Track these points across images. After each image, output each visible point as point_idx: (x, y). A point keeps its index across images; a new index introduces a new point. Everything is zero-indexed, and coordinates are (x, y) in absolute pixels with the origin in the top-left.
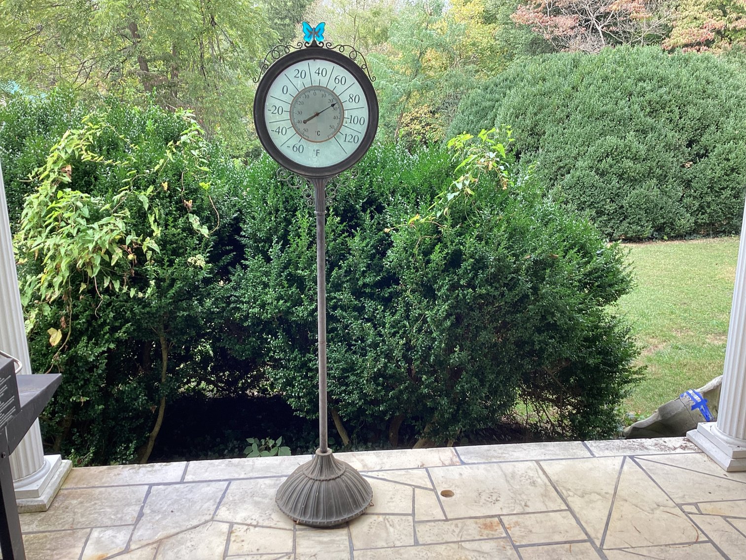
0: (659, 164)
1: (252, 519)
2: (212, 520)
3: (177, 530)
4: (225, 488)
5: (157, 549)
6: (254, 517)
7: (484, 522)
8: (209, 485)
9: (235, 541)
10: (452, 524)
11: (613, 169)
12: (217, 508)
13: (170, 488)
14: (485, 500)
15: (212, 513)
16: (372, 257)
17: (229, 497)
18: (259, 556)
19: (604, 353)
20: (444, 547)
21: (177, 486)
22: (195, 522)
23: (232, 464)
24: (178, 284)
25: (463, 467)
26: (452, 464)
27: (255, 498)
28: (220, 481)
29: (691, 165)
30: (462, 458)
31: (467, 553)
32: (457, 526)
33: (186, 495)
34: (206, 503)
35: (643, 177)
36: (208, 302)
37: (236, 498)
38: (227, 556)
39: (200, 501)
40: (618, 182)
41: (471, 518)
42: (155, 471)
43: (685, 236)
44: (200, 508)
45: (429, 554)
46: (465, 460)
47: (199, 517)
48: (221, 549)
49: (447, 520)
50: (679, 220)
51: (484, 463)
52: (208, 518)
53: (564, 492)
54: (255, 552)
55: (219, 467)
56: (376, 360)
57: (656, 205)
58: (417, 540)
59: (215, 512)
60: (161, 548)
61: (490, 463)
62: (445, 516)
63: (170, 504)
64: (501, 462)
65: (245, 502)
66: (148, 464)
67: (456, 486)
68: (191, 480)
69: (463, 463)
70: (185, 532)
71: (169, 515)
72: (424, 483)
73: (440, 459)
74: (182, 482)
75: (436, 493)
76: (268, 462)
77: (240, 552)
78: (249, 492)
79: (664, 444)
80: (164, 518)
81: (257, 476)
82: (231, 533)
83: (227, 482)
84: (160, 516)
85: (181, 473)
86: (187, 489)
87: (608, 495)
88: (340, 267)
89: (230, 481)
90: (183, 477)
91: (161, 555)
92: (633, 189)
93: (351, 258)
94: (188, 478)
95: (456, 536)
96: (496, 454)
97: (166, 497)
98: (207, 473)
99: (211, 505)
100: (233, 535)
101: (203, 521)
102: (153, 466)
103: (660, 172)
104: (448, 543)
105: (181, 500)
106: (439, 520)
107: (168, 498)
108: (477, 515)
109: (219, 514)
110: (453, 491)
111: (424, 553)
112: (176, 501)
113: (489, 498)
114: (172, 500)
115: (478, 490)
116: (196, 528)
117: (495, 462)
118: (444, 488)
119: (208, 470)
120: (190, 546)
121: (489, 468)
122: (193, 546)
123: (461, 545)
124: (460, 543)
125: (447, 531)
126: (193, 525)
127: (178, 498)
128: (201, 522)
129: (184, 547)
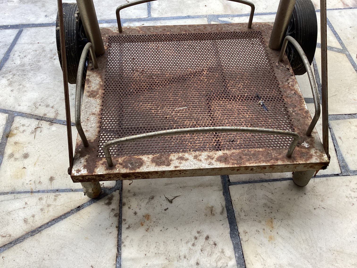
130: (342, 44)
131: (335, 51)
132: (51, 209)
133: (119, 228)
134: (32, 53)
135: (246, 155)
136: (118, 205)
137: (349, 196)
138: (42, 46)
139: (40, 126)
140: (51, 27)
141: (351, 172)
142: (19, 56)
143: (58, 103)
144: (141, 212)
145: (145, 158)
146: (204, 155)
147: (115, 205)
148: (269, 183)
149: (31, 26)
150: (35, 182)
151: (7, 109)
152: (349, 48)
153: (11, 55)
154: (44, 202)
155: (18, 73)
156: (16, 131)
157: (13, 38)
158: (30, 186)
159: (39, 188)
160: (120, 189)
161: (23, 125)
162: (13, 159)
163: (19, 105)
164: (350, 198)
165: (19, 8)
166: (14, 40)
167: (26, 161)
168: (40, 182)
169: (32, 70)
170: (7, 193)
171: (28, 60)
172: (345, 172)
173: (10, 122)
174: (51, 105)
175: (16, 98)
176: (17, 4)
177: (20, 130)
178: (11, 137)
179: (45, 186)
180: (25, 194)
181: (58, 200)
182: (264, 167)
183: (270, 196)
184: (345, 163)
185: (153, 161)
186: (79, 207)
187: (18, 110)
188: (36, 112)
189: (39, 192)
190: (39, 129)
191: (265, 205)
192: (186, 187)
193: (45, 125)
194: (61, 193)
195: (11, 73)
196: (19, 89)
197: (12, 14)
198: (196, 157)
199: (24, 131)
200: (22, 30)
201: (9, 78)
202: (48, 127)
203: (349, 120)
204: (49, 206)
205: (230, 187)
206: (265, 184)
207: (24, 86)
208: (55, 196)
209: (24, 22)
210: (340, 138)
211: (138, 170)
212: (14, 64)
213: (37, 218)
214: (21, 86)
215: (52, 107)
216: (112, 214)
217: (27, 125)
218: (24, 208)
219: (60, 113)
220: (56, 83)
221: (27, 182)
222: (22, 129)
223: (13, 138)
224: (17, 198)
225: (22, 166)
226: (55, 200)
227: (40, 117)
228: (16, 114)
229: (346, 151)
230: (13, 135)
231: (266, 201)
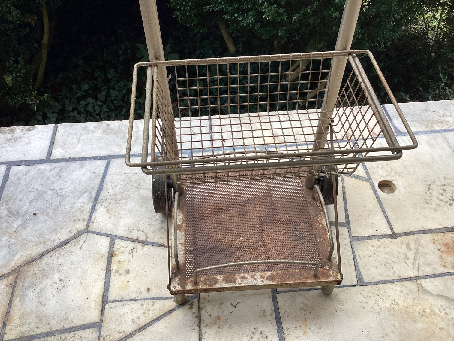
1: (139, 230)
2: (87, 230)
3: (40, 249)
4: (102, 172)
5: (13, 285)
6: (141, 226)
7: (445, 240)
8: (82, 167)
9: (117, 272)
10: (402, 243)
12: (93, 208)
13: (34, 170)
14: (438, 198)
15: (86, 217)
17: (108, 190)
18: (150, 302)
20: (397, 287)
21: (42, 167)
22: (64, 235)
23: (111, 129)
27: (141, 191)
28: (96, 158)
30: (396, 122)
31: (431, 300)
32: (408, 246)
33: (53, 183)
34: (78, 199)
37: (117, 189)
38: (107, 302)
39: (71, 196)
41: (425, 232)
42: (15, 140)
44: (71, 208)
46: (400, 128)
47: (70, 225)
48: (100, 285)
49: (394, 236)
51: (425, 133)
52: (81, 226)
54: (145, 295)
55: (95, 135)
58: (360, 274)
59: (91, 216)
60: (20, 284)
61: (432, 132)
62: (391, 228)
63: (32, 200)
64: (445, 131)
65: (129, 197)
66: (8, 128)
67: (396, 174)
68: (60, 157)
69: (398, 133)
70: (51, 254)
71: (30, 220)
74: (48, 160)
75: (372, 185)
77: (125, 294)
78: (133, 179)
80: (24, 226)
82: (112, 257)
83: (106, 162)
84: (19, 222)
85: (47, 144)
86: (54, 172)
89: (108, 159)
90: (50, 153)
91: (19, 298)
94: (57, 153)
95: (412, 267)
96: (437, 118)
97: (27, 186)
98: (80, 145)
100: (115, 259)
101: (74, 232)
102: (13, 131)
104: (402, 280)
105: (46, 192)
106: (384, 236)
107: (30, 190)
108: (433, 227)
109: (96, 220)
110: (394, 182)
111: (374, 301)
112: (40, 195)
113: (442, 195)
114: (35, 193)
115: (426, 181)
116: (65, 245)
117: (438, 131)
118: (382, 176)
119: (82, 138)
120: (58, 281)
121: (433, 142)
122: (61, 280)
123: (421, 284)
124: (419, 281)
125: (398, 257)
126: (61, 240)
127: (43, 189)
128: (73, 234)
129: (48, 282)
131: (362, 180)
132: (150, 312)
133: (199, 326)
134: (121, 183)
135: (286, 275)
136: (197, 309)
137: (361, 301)
138: (128, 176)
139: (135, 247)
140: (134, 158)
141: (365, 283)
142: (111, 186)
143: (146, 227)
144: (214, 315)
145: (218, 277)
146: (258, 275)
147: (195, 309)
148: (305, 291)
149: (117, 157)
150: (137, 292)
151: (108, 233)
152: (372, 177)
153: (104, 184)
154: (145, 307)
155: (112, 202)
156: (117, 252)
157: (103, 168)
158: (133, 295)
159: (140, 296)
160: (198, 297)
161: (122, 247)
162: (118, 274)
163: (117, 230)
164: (362, 303)
165: (104, 139)
166: (105, 171)
167: (128, 276)
168: (140, 292)
169: (123, 199)
170: (118, 301)
171: (118, 189)
172: (360, 283)
173: (112, 244)
174: (142, 229)
175: (114, 224)
176: (101, 135)
177: (120, 250)
178: (114, 256)
179: (144, 295)
180: (130, 301)
181: (155, 306)
182: (299, 284)
183: (306, 302)
184: (361, 276)
185: (224, 279)
186: (170, 311)
187: (117, 234)
188: (131, 236)
189: (140, 299)
190: (135, 249)
191: (302, 308)
192: (245, 295)
193: (139, 246)
194: (156, 300)
195: (107, 202)
196: (115, 216)
197: (99, 146)
198: (252, 277)
199: (123, 252)
200: (110, 161)
201: (106, 206)
202: (142, 248)
203: (367, 241)
204: (149, 310)
205: (277, 295)
206: (302, 292)
207: (119, 213)
208: (152, 303)
209: (111, 153)
210: (359, 256)
211: (214, 287)
212: (108, 193)
213: (141, 319)
214: (116, 213)
215: (143, 231)
216: (194, 316)
217: (125, 247)
218: (131, 312)
219: (149, 236)
220: (144, 210)
221: (131, 292)
222: (122, 250)
223: (116, 257)
224: (126, 305)
225: (125, 280)
226: (153, 305)
227: (134, 239)
228: (116, 238)
229: (362, 266)
230: (116, 255)
231: (302, 306)
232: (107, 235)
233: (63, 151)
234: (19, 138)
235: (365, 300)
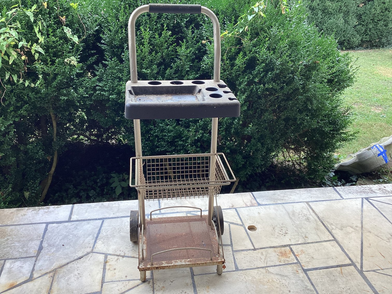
0: (345, 4)
1: (120, 251)
2: (92, 252)
3: (68, 261)
5: (53, 277)
6: (121, 249)
7: (281, 251)
8: (88, 223)
9: (109, 269)
10: (259, 252)
11: (319, 6)
12: (95, 242)
13: (61, 226)
14: (278, 233)
15: (92, 246)
16: (193, 61)
17: (103, 233)
19: (333, 123)
20: (256, 271)
21: (66, 224)
22: (80, 254)
23: (104, 206)
24: (59, 78)
25: (259, 207)
26: (252, 206)
27: (121, 233)
28: (96, 219)
29: (363, 6)
30: (258, 200)
31: (272, 276)
32: (262, 254)
33: (73, 231)
34: (87, 238)
35: (335, 12)
36: (81, 90)
37: (108, 233)
38: (104, 283)
39: (83, 237)
40: (322, 14)
41: (271, 247)
42: (50, 212)
43: (355, 48)
44: (83, 242)
45: (247, 277)
46: (260, 202)
47: (83, 250)
48: (100, 276)
49: (255, 249)
50: (353, 38)
51: (273, 204)
52: (89, 250)
53: (329, 226)
54: (124, 278)
55: (95, 209)
56: (196, 131)
57: (341, 29)
58: (237, 266)
59: (94, 245)
60: (56, 276)
61: (277, 204)
62: (253, 246)
63: (61, 239)
64: (284, 203)
65: (114, 236)
66: (46, 207)
67: (257, 223)
68: (76, 219)
69: (259, 205)
70: (73, 262)
71: (61, 248)
72: (235, 220)
73: (244, 202)
74: (69, 221)
75: (245, 228)
76: (129, 204)
77: (114, 279)
78: (117, 228)
79: (384, 188)
80: (57, 251)
81: (122, 216)
82: (106, 263)
83: (102, 221)
84: (55, 249)
85: (68, 213)
86: (73, 226)
87: (358, 228)
88: (172, 68)
89: (103, 219)
90: (70, 217)
91: (56, 282)
92: (330, 19)
93: (178, 61)
94: (74, 217)
95: (263, 262)
96: (279, 197)
97: (58, 233)
98: (87, 214)
99: (90, 240)
100: (108, 264)
101: (85, 253)
102: (48, 208)
103: (346, 9)
104: (258, 268)
105: (69, 236)
106: (250, 250)
107: (59, 234)
108: (275, 245)
109: (97, 247)
110: (255, 226)
111: (243, 277)
112: (66, 237)
113: (281, 231)
114: (63, 236)
115: (272, 226)
116: (81, 258)
117: (280, 204)
118: (250, 224)
119: (87, 211)
120: (77, 274)
121: (277, 208)
122: (79, 274)
123: (268, 270)
124: (267, 268)
125: (256, 258)
126: (78, 257)
127: (67, 234)
128: (85, 254)
129: (72, 275)
130: (242, 222)
131: (239, 226)
132: (127, 286)
133: (153, 291)
134: (110, 230)
135: (197, 260)
137: (237, 277)
141: (239, 270)
142: (105, 231)
143: (124, 250)
144: (161, 286)
145: (163, 262)
146: (183, 260)
147: (151, 284)
149: (107, 218)
150: (120, 278)
152: (245, 224)
153: (101, 231)
154: (124, 284)
155: (106, 239)
157: (100, 224)
160: (153, 279)
161: (112, 258)
162: (110, 270)
163: (109, 251)
165: (100, 210)
167: (115, 271)
168: (122, 278)
169: (111, 237)
170: (110, 282)
172: (237, 270)
173: (106, 257)
174: (122, 250)
175: (107, 249)
180: (117, 282)
181: (130, 283)
182: (203, 264)
183: (209, 279)
185: (166, 263)
186: (138, 285)
187: (108, 253)
188: (116, 253)
189: (122, 281)
190: (118, 259)
192: (177, 277)
193: (120, 258)
194: (130, 281)
196: (107, 245)
197: (97, 214)
198: (180, 261)
199: (112, 260)
201: (102, 240)
202: (122, 259)
203: (241, 252)
205: (194, 276)
206: (207, 275)
207: (109, 244)
208: (128, 282)
209: (104, 217)
210: (237, 258)
211: (161, 266)
212: (103, 235)
213: (122, 289)
216: (150, 287)
218: (117, 286)
219: (126, 253)
221: (117, 278)
222: (111, 260)
224: (114, 283)
225: (114, 273)
227: (118, 255)
228: (108, 255)
229: (238, 263)
230: (108, 262)
231: (207, 280)
232: (103, 254)
233: (78, 217)
234: (52, 211)
235: (239, 277)
